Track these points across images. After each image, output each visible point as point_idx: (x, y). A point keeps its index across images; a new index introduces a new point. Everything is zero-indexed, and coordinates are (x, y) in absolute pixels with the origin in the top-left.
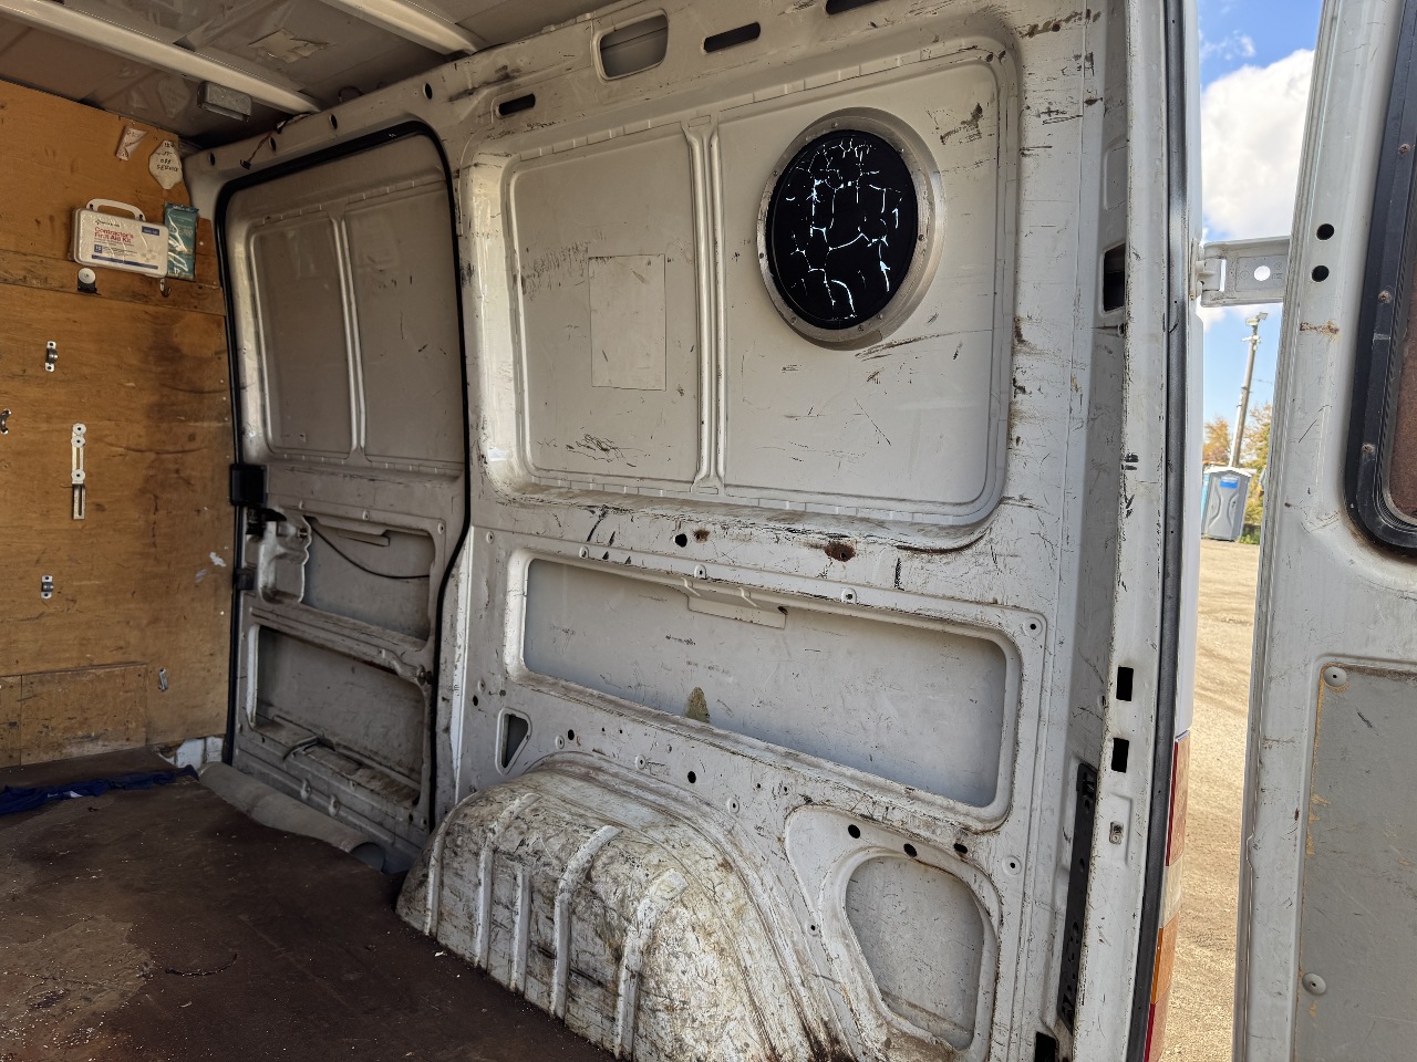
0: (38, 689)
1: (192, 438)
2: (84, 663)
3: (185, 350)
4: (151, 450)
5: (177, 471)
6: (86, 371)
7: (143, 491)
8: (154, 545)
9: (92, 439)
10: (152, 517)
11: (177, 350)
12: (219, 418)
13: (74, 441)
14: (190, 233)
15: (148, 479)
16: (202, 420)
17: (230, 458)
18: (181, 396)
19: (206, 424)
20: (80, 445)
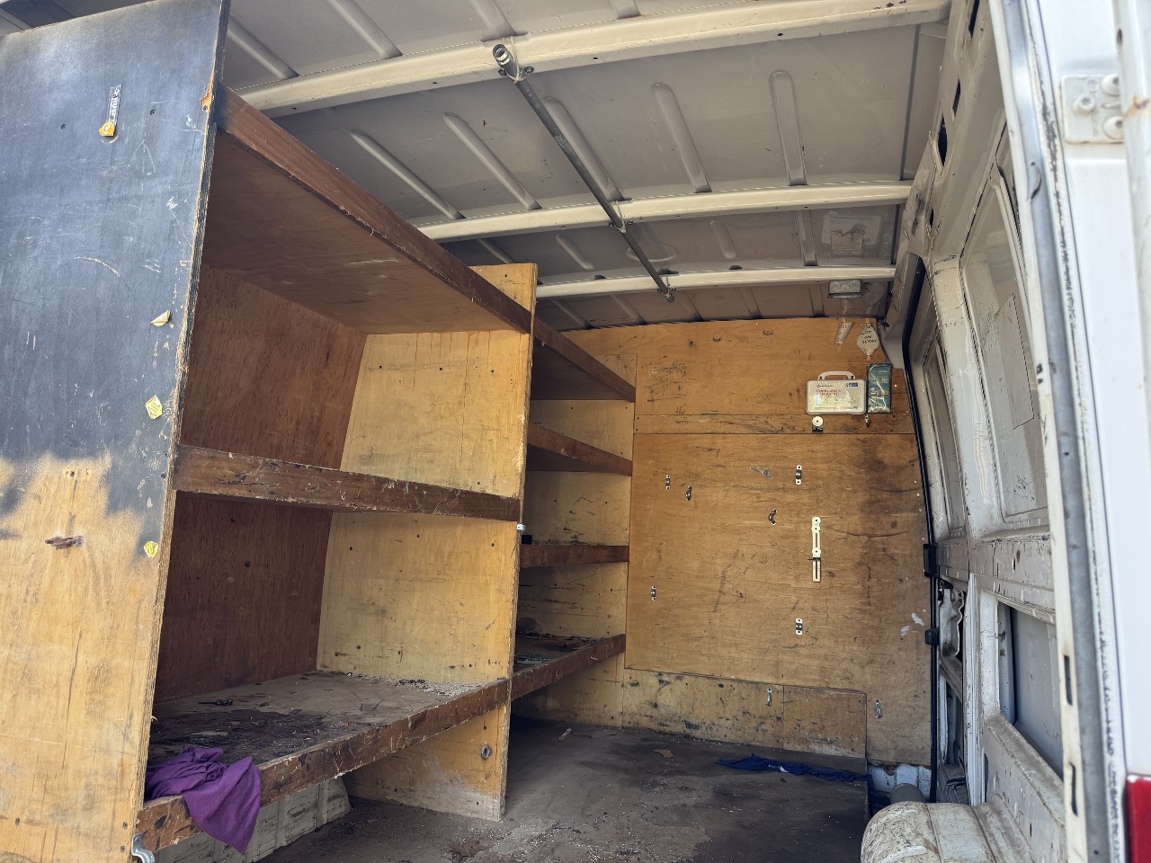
0: (794, 697)
1: (894, 525)
2: (823, 685)
3: (886, 461)
4: (865, 535)
5: (884, 550)
6: (820, 482)
7: (860, 564)
8: (869, 604)
9: (826, 526)
10: (867, 583)
11: (880, 462)
12: (914, 510)
13: (813, 529)
14: (885, 381)
15: (863, 555)
16: (901, 511)
17: (925, 540)
18: (885, 495)
19: (904, 515)
20: (817, 531)
